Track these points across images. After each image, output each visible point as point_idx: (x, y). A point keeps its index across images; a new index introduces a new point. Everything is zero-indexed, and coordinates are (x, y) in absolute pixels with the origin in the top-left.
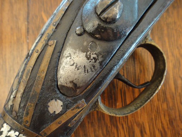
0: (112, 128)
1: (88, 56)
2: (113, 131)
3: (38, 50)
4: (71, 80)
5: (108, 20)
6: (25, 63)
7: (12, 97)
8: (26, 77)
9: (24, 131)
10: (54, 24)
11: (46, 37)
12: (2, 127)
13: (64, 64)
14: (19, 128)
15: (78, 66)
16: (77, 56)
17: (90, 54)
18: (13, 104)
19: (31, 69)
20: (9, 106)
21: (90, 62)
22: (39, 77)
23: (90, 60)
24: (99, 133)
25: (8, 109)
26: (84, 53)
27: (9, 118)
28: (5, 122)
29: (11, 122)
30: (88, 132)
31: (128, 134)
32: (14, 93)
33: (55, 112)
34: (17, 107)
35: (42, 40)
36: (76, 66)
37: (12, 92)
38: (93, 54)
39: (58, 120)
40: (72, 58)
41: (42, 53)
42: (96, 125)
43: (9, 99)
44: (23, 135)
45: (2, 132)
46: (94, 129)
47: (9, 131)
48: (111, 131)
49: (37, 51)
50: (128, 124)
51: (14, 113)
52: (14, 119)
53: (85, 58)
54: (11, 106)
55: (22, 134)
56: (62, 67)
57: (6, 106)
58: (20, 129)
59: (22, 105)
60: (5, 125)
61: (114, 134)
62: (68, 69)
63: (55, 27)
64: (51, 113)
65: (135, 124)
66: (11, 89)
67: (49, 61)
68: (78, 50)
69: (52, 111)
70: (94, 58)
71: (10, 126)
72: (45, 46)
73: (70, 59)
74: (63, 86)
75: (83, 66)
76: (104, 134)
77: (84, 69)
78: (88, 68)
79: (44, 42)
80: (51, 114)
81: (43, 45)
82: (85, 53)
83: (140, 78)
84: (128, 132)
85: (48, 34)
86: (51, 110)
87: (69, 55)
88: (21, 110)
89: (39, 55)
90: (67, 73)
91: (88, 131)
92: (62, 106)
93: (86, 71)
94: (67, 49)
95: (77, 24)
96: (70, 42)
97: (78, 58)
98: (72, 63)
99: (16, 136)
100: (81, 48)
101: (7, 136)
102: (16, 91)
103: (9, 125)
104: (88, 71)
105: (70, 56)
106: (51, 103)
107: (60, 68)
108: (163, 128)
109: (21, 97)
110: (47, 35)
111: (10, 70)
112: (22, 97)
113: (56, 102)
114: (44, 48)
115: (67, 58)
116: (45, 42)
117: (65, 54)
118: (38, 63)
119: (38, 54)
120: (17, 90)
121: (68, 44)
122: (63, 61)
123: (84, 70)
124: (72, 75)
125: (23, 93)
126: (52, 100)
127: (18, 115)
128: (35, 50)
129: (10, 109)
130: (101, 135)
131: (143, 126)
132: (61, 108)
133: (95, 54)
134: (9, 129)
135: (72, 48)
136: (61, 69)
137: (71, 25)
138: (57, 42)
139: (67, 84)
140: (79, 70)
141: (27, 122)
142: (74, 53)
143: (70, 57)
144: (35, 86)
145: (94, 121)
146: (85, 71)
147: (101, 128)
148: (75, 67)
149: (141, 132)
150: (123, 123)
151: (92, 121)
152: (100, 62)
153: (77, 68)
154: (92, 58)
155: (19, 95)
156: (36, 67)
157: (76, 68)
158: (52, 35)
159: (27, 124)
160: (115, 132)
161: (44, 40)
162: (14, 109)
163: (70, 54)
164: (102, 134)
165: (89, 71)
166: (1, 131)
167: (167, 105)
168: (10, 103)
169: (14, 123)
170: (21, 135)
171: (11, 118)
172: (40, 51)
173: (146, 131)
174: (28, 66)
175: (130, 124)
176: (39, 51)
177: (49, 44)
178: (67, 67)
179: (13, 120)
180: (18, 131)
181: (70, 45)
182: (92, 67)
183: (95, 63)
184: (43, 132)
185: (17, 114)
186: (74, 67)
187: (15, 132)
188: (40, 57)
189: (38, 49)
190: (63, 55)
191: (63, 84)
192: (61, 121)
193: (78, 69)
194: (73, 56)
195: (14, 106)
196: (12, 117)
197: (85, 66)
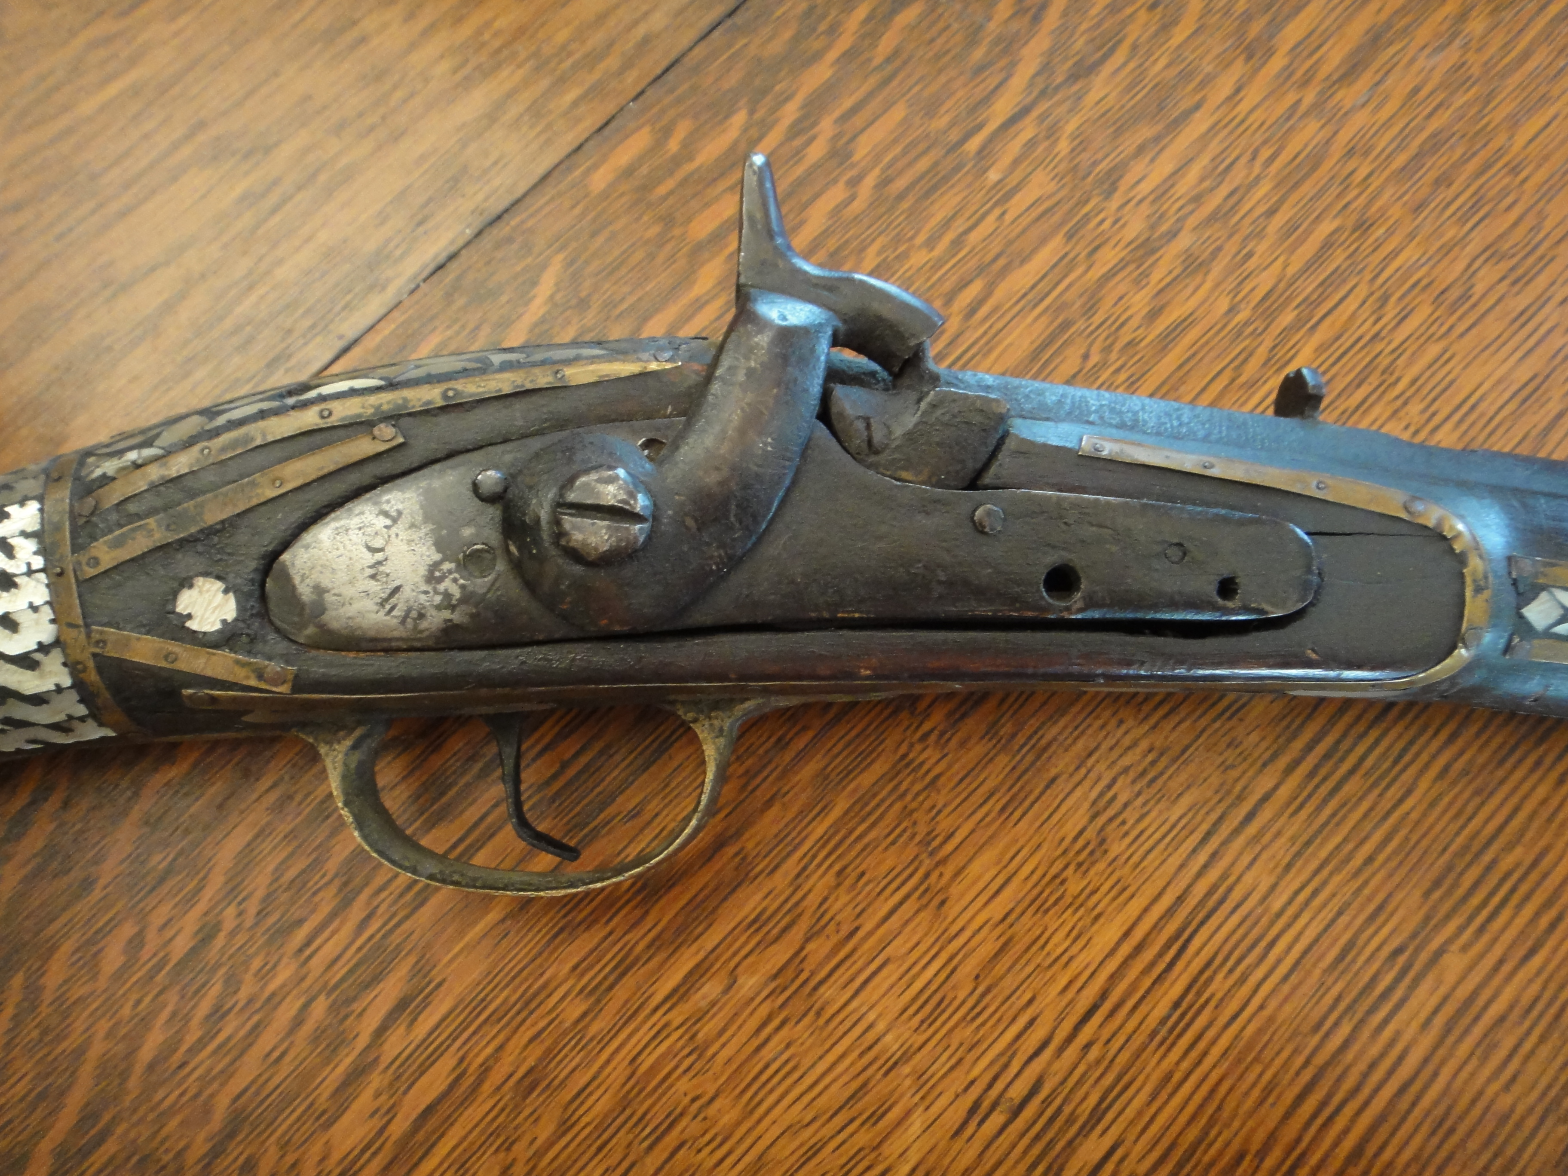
0: (327, 884)
1: (437, 574)
2: (317, 899)
3: (330, 414)
4: (325, 582)
5: (563, 542)
6: (265, 405)
7: (132, 456)
8: (223, 449)
9: (60, 574)
10: (451, 394)
11: (388, 403)
12: (22, 503)
13: (354, 522)
14: (57, 556)
15: (381, 569)
16: (409, 542)
17: (450, 572)
18: (113, 479)
19: (259, 442)
20: (98, 472)
21: (426, 593)
22: (253, 484)
23: (429, 588)
24: (270, 853)
25: (88, 475)
26: (438, 551)
27: (63, 500)
28: (40, 499)
29: (56, 518)
30: (242, 812)
31: (354, 961)
32: (148, 452)
33: (189, 616)
34: (114, 495)
35: (373, 400)
36: (380, 563)
37: (148, 443)
38: (455, 580)
39: (174, 647)
40: (394, 530)
41: (333, 432)
42: (289, 818)
43: (121, 453)
44: (48, 586)
45: (7, 516)
46: (268, 824)
47: (25, 534)
48: (315, 894)
49: (326, 413)
50: (391, 931)
51: (90, 501)
52: (73, 516)
53: (423, 571)
54: (104, 476)
55: (48, 577)
56: (342, 522)
57: (91, 460)
58: (59, 561)
59: (132, 508)
60: (33, 506)
61: (313, 911)
62: (349, 547)
63: (440, 403)
64: (178, 610)
65: (412, 960)
66: (155, 432)
67: (326, 471)
68: (431, 527)
69: (186, 608)
70: (447, 595)
71: (42, 523)
72: (362, 423)
73: (386, 527)
74: (286, 578)
75: (397, 583)
76: (282, 875)
77: (388, 591)
78: (401, 601)
79: (371, 411)
80: (174, 612)
81: (360, 416)
82: (437, 557)
83: (609, 833)
84: (360, 955)
85: (405, 400)
86: (186, 602)
87: (394, 514)
88: (114, 517)
89: (321, 430)
90: (336, 553)
91: (243, 806)
92: (224, 622)
93: (388, 607)
94: (407, 495)
95: (508, 458)
96: (436, 483)
97: (405, 547)
98: (378, 543)
99: (29, 565)
100: (444, 532)
101: (9, 540)
102: (160, 452)
103: (42, 519)
104: (393, 609)
105: (395, 521)
106: (207, 586)
107: (334, 519)
108: (485, 1070)
109: (152, 482)
110: (400, 402)
111: (237, 330)
112: (154, 488)
113: (221, 595)
114: (351, 425)
115: (381, 517)
116: (373, 415)
117: (388, 502)
118: (291, 447)
119: (322, 424)
120: (163, 456)
121: (423, 484)
122: (362, 513)
123: (384, 596)
124: (342, 576)
125: (172, 480)
126: (219, 578)
127: (94, 519)
128: (323, 406)
129: (94, 481)
130: (271, 868)
131: (430, 993)
132: (218, 626)
133: (463, 587)
134: (29, 530)
135: (422, 507)
136: (334, 525)
137: (491, 444)
138: (400, 445)
139: (302, 581)
140: (373, 583)
141: (96, 561)
142: (413, 526)
143: (388, 522)
144: (216, 497)
145: (299, 797)
146: (386, 600)
147: (295, 844)
148: (372, 561)
149: (402, 1005)
150: (381, 910)
151: (296, 792)
152: (450, 620)
153: (372, 571)
154: (442, 587)
155: (155, 473)
156: (277, 452)
157: (370, 567)
158: (410, 415)
159: (86, 568)
160: (325, 910)
161: (377, 403)
162: (100, 491)
163: (400, 513)
164: (276, 869)
165: (394, 613)
166: (7, 509)
167: (585, 1015)
168: (109, 467)
169: (58, 528)
170: (42, 576)
171: (67, 508)
172: (333, 421)
173: (421, 1018)
174: (261, 424)
175: (396, 938)
176: (332, 419)
177: (376, 431)
178: (354, 538)
179: (67, 516)
180: (46, 560)
181: (428, 494)
182: (414, 614)
183: (434, 612)
184: (101, 633)
185: (92, 514)
186: (370, 558)
187: (35, 553)
188: (318, 438)
189: (334, 412)
190: (380, 495)
191: (292, 572)
192: (176, 660)
193: (373, 577)
194: (400, 528)
195: (113, 485)
196: (72, 506)
197: (397, 589)
